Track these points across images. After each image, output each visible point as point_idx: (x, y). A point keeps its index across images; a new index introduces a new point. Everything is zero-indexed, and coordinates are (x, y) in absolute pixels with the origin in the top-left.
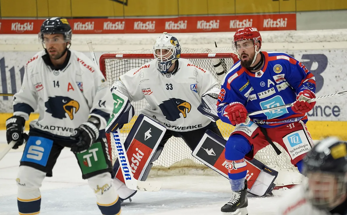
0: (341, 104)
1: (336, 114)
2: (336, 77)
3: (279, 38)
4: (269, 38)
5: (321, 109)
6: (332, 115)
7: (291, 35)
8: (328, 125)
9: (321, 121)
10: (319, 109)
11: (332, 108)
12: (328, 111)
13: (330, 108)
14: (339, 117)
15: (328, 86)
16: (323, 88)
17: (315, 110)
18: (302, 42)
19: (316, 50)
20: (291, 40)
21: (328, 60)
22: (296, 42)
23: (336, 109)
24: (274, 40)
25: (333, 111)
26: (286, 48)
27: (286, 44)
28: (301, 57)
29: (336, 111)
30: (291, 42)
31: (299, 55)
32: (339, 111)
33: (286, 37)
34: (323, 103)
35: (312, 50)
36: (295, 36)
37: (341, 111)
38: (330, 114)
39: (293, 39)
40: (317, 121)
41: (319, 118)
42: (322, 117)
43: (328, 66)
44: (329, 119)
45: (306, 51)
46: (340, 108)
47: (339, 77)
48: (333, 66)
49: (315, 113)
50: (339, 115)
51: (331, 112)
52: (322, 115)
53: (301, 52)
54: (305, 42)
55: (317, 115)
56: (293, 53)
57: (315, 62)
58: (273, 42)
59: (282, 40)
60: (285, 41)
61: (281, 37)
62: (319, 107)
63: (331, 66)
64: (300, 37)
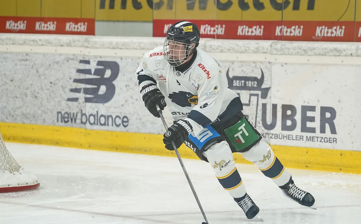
0: (130, 114)
1: (125, 124)
2: (126, 86)
3: (77, 42)
4: (68, 41)
5: (112, 118)
6: (122, 125)
7: (88, 40)
8: (117, 136)
9: (112, 131)
10: (110, 119)
11: (122, 118)
12: (119, 121)
13: (120, 118)
14: (127, 128)
15: (119, 94)
16: (115, 97)
17: (107, 120)
18: (97, 48)
19: (110, 57)
20: (87, 45)
21: (120, 68)
22: (93, 47)
23: (125, 120)
24: (73, 44)
25: (123, 122)
26: (82, 53)
27: (83, 49)
28: (96, 63)
29: (125, 122)
30: (88, 47)
31: (95, 61)
32: (128, 122)
33: (83, 42)
34: (114, 113)
35: (106, 57)
36: (91, 41)
37: (130, 121)
38: (120, 124)
39: (89, 44)
40: (107, 131)
41: (110, 128)
42: (112, 127)
43: (120, 74)
44: (118, 129)
45: (100, 57)
46: (129, 118)
47: (129, 86)
48: (124, 75)
49: (107, 122)
50: (127, 125)
51: (121, 122)
52: (112, 125)
53: (96, 58)
54: (100, 48)
55: (108, 125)
56: (89, 59)
57: (108, 69)
58: (71, 46)
59: (80, 44)
60: (82, 46)
61: (79, 41)
62: (111, 116)
63: (122, 74)
64: (96, 43)
